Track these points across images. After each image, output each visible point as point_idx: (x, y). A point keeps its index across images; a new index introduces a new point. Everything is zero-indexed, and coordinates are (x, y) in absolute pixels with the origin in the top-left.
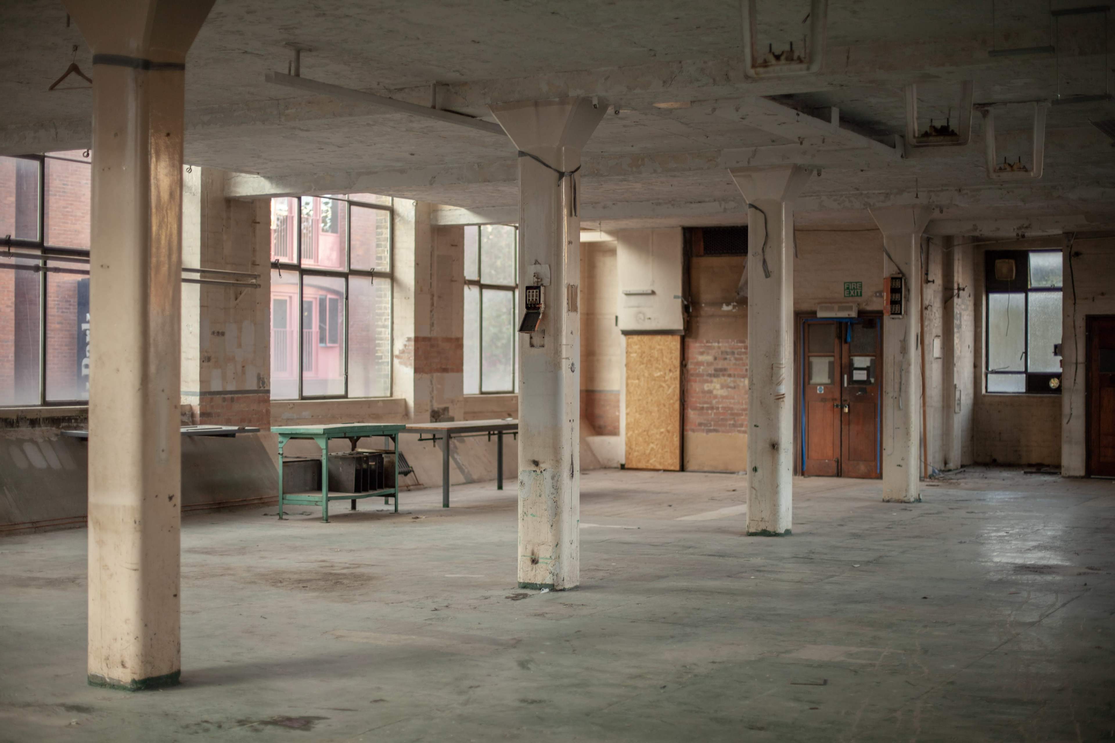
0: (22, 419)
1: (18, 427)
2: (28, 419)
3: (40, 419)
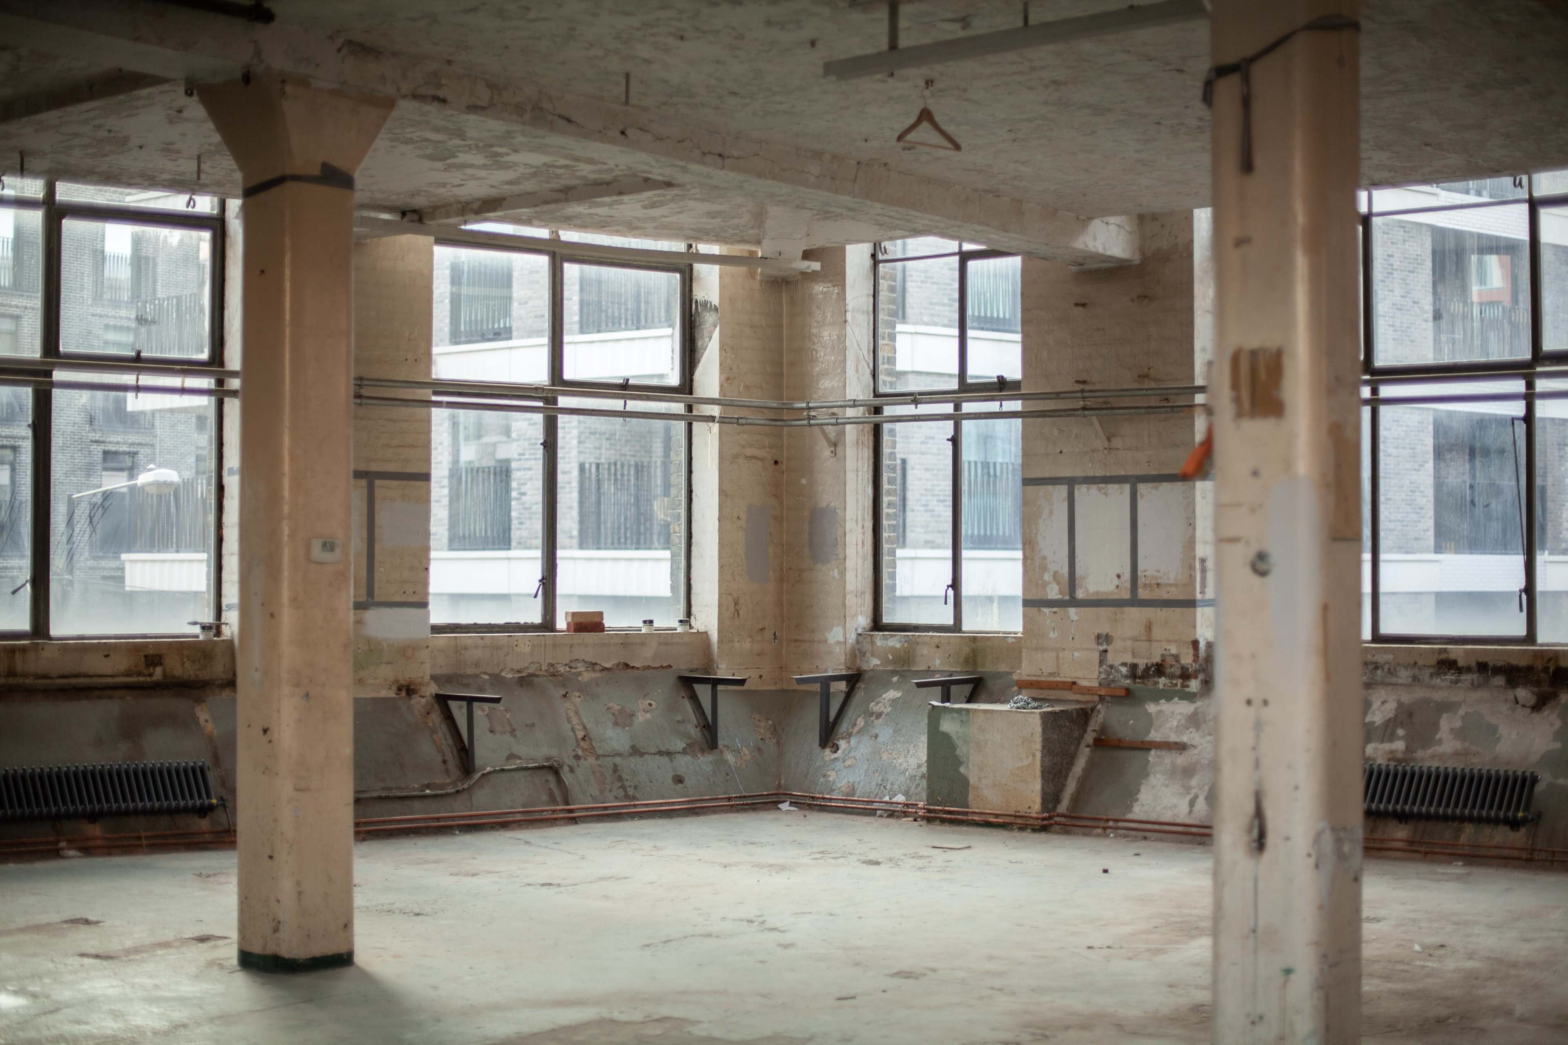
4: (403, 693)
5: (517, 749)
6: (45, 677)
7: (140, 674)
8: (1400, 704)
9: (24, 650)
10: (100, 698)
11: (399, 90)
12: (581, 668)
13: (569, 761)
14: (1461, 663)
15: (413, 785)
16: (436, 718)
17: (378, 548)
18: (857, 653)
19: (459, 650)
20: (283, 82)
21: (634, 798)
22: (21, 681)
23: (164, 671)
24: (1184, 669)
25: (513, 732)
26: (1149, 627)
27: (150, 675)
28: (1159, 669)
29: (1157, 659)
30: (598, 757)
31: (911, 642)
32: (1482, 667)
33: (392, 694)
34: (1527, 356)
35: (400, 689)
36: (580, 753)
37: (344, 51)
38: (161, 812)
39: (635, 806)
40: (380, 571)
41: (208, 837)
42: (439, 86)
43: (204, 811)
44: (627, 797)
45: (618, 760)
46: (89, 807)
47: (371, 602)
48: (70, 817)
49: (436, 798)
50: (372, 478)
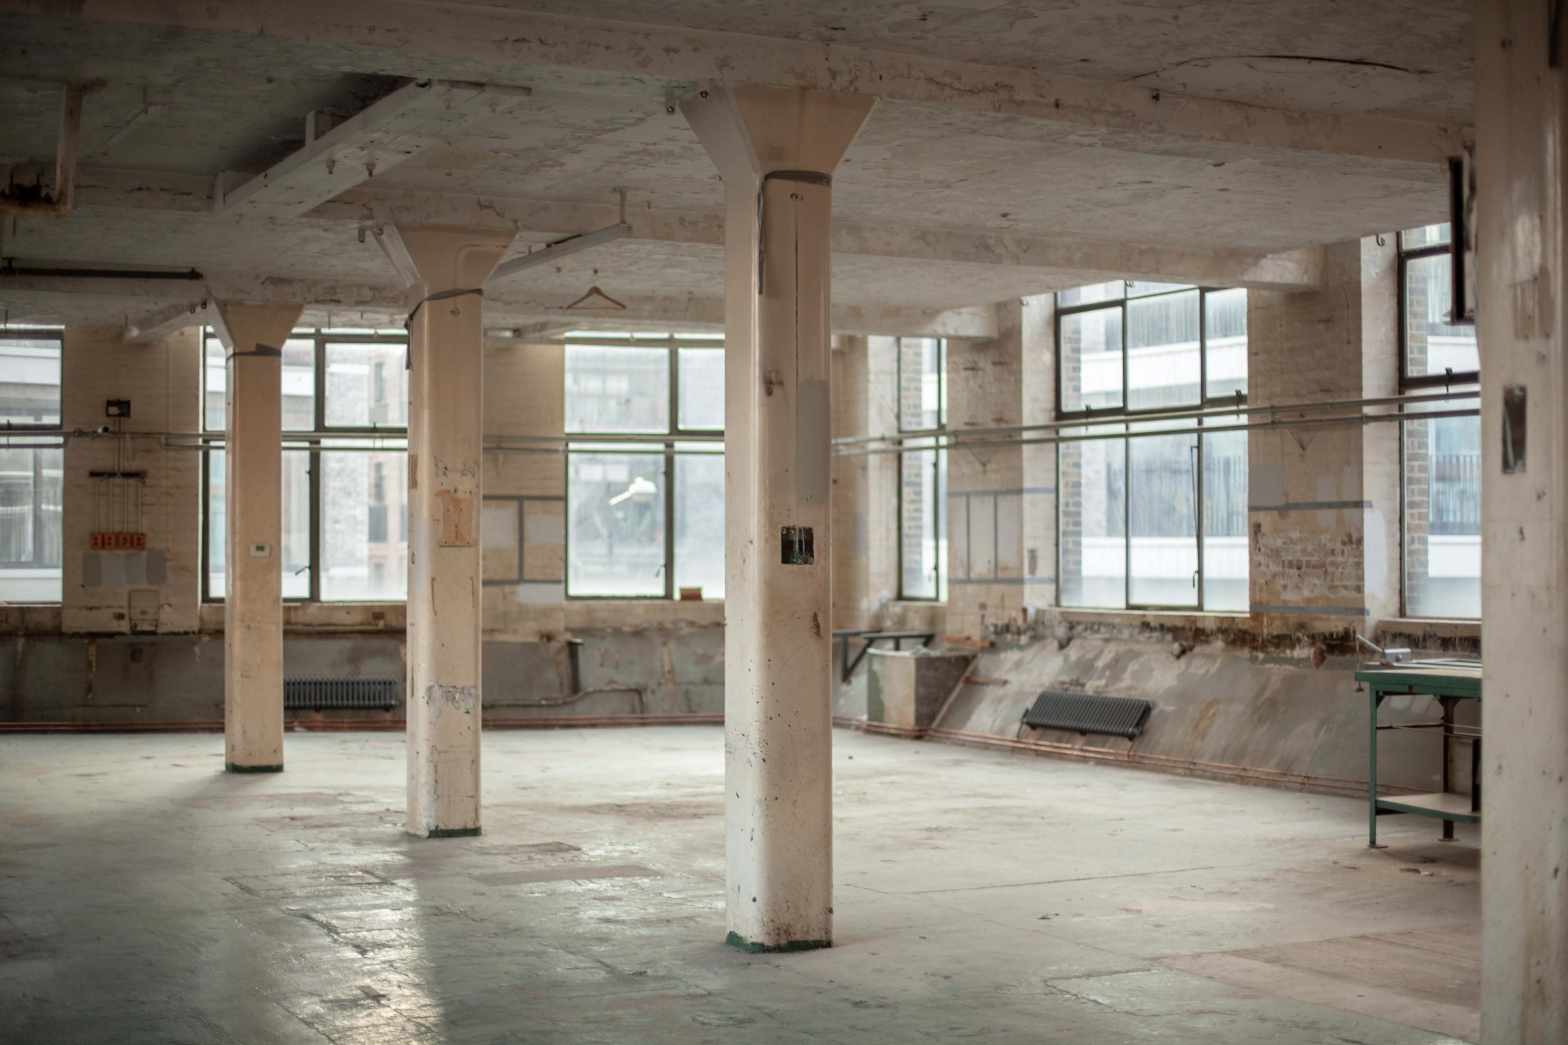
0: (1431, 637)
1: (1425, 647)
2: (1439, 638)
3: (1455, 639)
4: (545, 639)
5: (618, 677)
6: (309, 625)
7: (369, 624)
8: (1117, 653)
9: (296, 608)
10: (340, 638)
11: (305, 299)
12: (683, 625)
13: (652, 685)
14: (1153, 624)
15: (535, 697)
16: (564, 656)
17: (526, 546)
18: (879, 617)
19: (590, 612)
20: (225, 305)
21: (695, 712)
22: (298, 628)
23: (385, 623)
24: (1018, 628)
25: (617, 666)
26: (1003, 598)
28: (1007, 628)
29: (1006, 621)
30: (675, 684)
31: (906, 610)
32: (1162, 627)
33: (537, 639)
34: (1197, 402)
35: (542, 636)
36: (663, 681)
37: (267, 283)
38: (359, 708)
39: (695, 717)
40: (528, 560)
41: (388, 724)
42: (335, 293)
43: (387, 708)
44: (690, 711)
45: (690, 687)
46: (318, 702)
47: (521, 580)
48: (305, 708)
49: (548, 706)
50: (521, 500)
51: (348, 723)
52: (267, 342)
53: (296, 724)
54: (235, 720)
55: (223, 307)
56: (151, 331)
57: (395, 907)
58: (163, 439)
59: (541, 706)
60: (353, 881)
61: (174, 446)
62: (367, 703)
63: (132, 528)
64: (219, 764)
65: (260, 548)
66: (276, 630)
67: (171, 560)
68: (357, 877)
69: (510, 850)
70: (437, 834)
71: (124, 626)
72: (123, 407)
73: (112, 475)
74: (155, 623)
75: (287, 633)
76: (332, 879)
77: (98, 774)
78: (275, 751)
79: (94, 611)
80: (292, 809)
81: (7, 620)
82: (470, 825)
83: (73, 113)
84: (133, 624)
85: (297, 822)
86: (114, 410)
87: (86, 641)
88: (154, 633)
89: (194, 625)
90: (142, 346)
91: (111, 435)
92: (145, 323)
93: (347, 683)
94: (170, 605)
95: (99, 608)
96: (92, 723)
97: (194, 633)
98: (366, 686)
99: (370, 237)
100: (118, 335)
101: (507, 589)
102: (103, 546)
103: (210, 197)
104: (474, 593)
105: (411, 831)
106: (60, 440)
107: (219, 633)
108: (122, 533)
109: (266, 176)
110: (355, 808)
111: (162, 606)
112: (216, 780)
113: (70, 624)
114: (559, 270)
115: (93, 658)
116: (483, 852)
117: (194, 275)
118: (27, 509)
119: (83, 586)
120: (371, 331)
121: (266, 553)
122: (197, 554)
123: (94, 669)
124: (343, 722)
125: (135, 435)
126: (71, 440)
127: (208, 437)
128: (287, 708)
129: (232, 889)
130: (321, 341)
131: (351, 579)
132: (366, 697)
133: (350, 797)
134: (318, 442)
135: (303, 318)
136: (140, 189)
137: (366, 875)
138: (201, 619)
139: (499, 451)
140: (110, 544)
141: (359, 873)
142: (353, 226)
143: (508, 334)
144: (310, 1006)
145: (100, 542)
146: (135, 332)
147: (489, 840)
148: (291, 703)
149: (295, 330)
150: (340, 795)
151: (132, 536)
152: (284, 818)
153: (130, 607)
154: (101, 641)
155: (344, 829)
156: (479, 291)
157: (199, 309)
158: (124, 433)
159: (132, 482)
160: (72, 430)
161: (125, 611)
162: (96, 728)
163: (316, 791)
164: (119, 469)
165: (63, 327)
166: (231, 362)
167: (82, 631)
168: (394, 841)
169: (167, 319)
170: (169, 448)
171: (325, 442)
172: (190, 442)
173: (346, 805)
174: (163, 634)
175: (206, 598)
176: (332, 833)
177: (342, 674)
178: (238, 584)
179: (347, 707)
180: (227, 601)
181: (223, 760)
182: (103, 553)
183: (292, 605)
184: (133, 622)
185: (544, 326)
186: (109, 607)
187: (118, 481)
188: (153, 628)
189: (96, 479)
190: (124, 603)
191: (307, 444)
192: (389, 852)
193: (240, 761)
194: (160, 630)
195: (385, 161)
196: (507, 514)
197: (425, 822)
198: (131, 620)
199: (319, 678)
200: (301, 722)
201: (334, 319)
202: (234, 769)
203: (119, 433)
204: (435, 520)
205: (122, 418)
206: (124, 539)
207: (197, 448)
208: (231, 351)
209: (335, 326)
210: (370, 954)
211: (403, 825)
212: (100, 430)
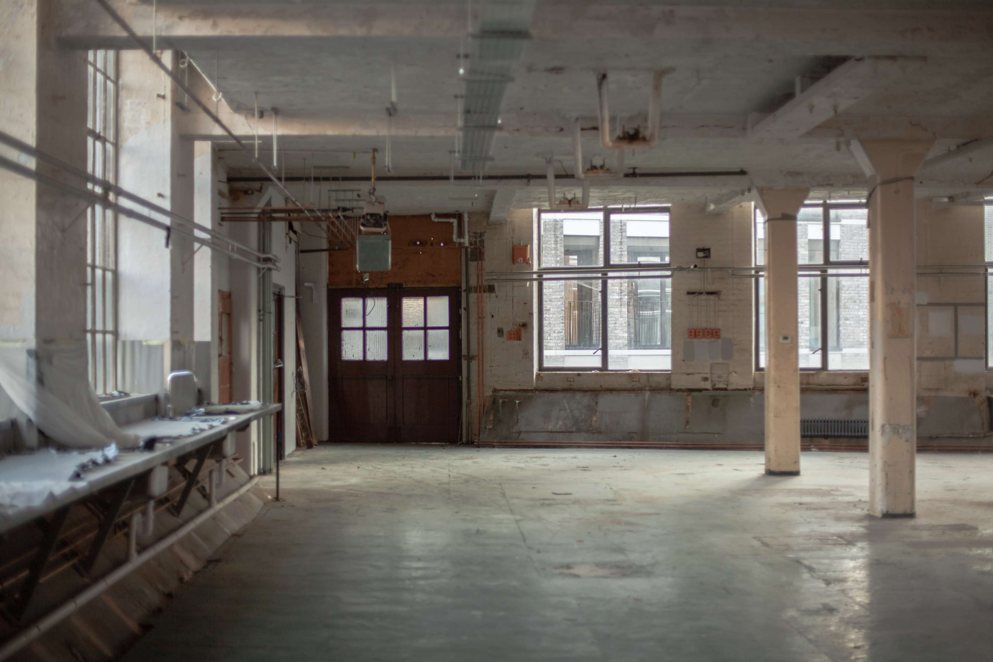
4: (972, 395)
6: (821, 385)
7: (859, 385)
9: (813, 375)
10: (841, 393)
11: (809, 185)
15: (965, 432)
16: (985, 406)
20: (762, 189)
22: (812, 387)
27: (863, 385)
33: (967, 395)
35: (970, 393)
37: (787, 176)
41: (860, 448)
42: (829, 181)
46: (826, 433)
47: (956, 357)
48: (818, 436)
49: (974, 438)
50: (956, 306)
51: (845, 446)
52: (788, 212)
53: (812, 446)
54: (771, 444)
55: (761, 191)
56: (721, 206)
57: (853, 558)
58: (730, 271)
59: (968, 438)
60: (830, 542)
61: (737, 275)
62: (857, 434)
63: (713, 326)
64: (761, 470)
65: (786, 338)
66: (796, 389)
67: (736, 345)
68: (833, 540)
69: (931, 528)
70: (887, 516)
71: (708, 385)
72: (706, 252)
73: (700, 293)
74: (727, 383)
75: (803, 391)
76: (818, 540)
77: (689, 474)
78: (795, 463)
79: (690, 376)
80: (801, 498)
81: (639, 381)
82: (908, 511)
83: (657, 87)
84: (713, 384)
85: (802, 506)
86: (701, 254)
87: (685, 394)
88: (726, 389)
89: (750, 384)
90: (717, 215)
91: (699, 270)
92: (717, 202)
93: (845, 422)
94: (736, 373)
95: (693, 374)
96: (689, 443)
97: (750, 389)
98: (856, 423)
99: (843, 147)
100: (702, 208)
101: (948, 363)
102: (695, 336)
103: (744, 129)
104: (911, 366)
105: (872, 513)
106: (669, 273)
107: (762, 390)
108: (706, 328)
109: (774, 116)
110: (840, 499)
111: (731, 373)
112: (758, 479)
113: (675, 384)
114: (971, 160)
115: (689, 404)
116: (914, 528)
117: (743, 173)
118: (657, 312)
119: (684, 361)
120: (857, 201)
121: (789, 341)
122: (751, 341)
123: (690, 411)
124: (842, 446)
125: (714, 269)
126: (676, 273)
127: (758, 269)
128: (803, 437)
129: (756, 543)
130: (827, 208)
131: (857, 355)
132: (856, 430)
133: (838, 492)
134: (826, 271)
135: (811, 194)
136: (702, 126)
137: (839, 539)
138: (755, 381)
139: (941, 275)
140: (699, 335)
141: (835, 538)
142: (833, 140)
143: (946, 200)
144: (791, 613)
145: (693, 334)
146: (712, 207)
147: (920, 521)
148: (806, 433)
149: (807, 202)
150: (833, 490)
151: (712, 330)
152: (795, 503)
153: (711, 373)
154: (694, 394)
155: (831, 511)
156: (912, 178)
157: (746, 193)
158: (707, 268)
159: (712, 297)
160: (676, 267)
161: (708, 376)
162: (691, 446)
163: (818, 487)
164: (704, 289)
165: (670, 205)
166: (767, 224)
167: (683, 388)
168: (860, 519)
169: (730, 198)
170: (734, 276)
171: (830, 271)
172: (747, 273)
173: (835, 497)
174: (732, 390)
175: (758, 369)
176: (823, 513)
177: (842, 416)
178: (772, 360)
179: (844, 437)
180: (766, 370)
181: (763, 467)
182: (695, 340)
183: (808, 373)
184: (713, 382)
185: (968, 194)
186: (699, 373)
187: (704, 297)
188: (725, 386)
189: (691, 296)
190: (708, 370)
191: (819, 273)
192: (856, 526)
193: (774, 468)
194: (730, 387)
195: (844, 105)
196: (947, 314)
197: (880, 508)
198: (712, 381)
199: (827, 418)
200: (815, 445)
201: (833, 195)
202: (770, 473)
203: (704, 268)
204: (885, 321)
205: (706, 259)
206: (708, 332)
207: (751, 276)
208: (766, 218)
209: (834, 198)
210: (832, 585)
211: (868, 510)
212: (692, 267)
